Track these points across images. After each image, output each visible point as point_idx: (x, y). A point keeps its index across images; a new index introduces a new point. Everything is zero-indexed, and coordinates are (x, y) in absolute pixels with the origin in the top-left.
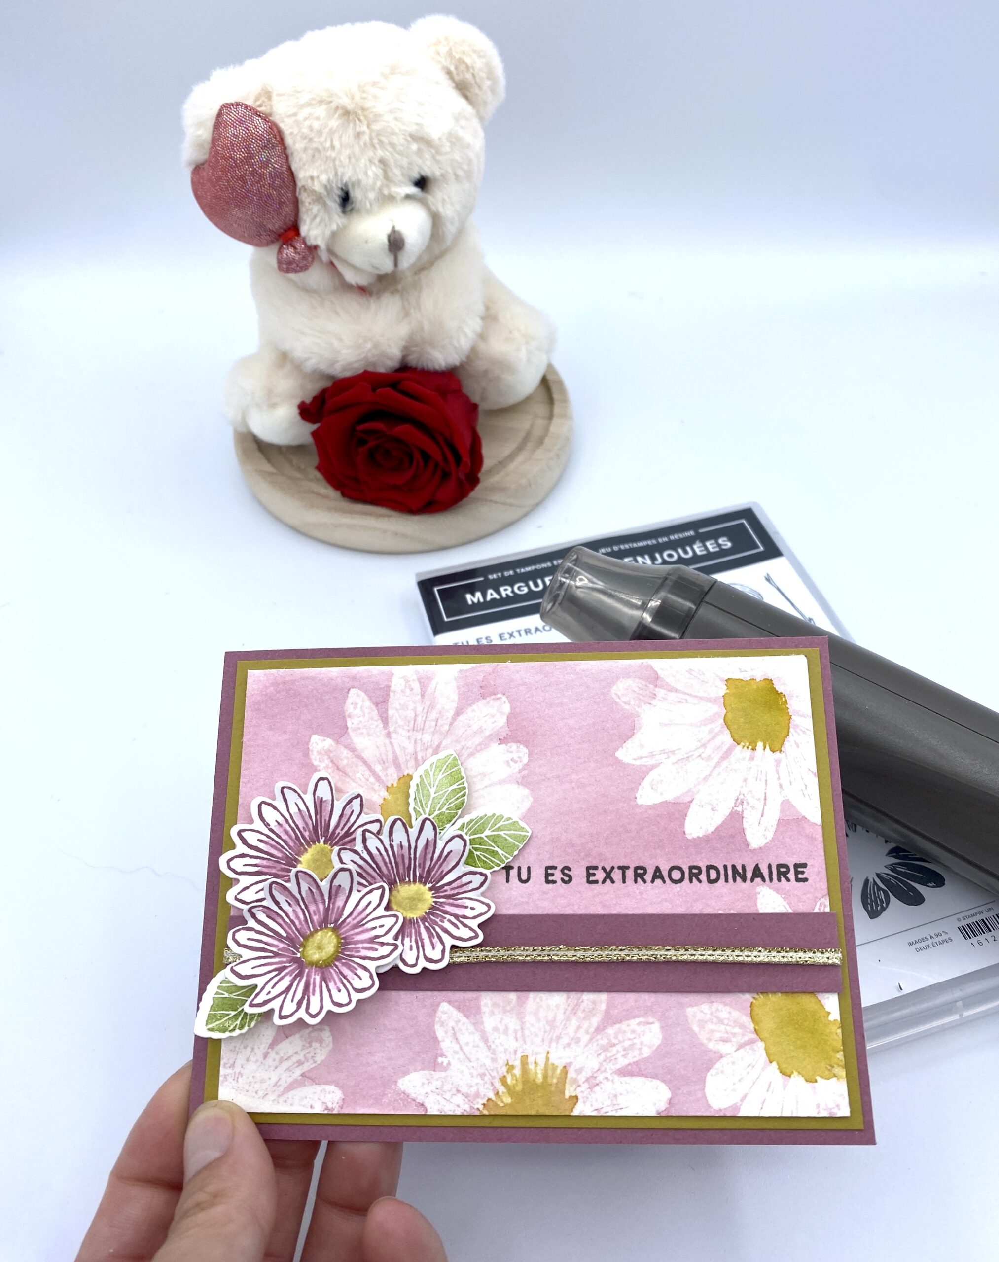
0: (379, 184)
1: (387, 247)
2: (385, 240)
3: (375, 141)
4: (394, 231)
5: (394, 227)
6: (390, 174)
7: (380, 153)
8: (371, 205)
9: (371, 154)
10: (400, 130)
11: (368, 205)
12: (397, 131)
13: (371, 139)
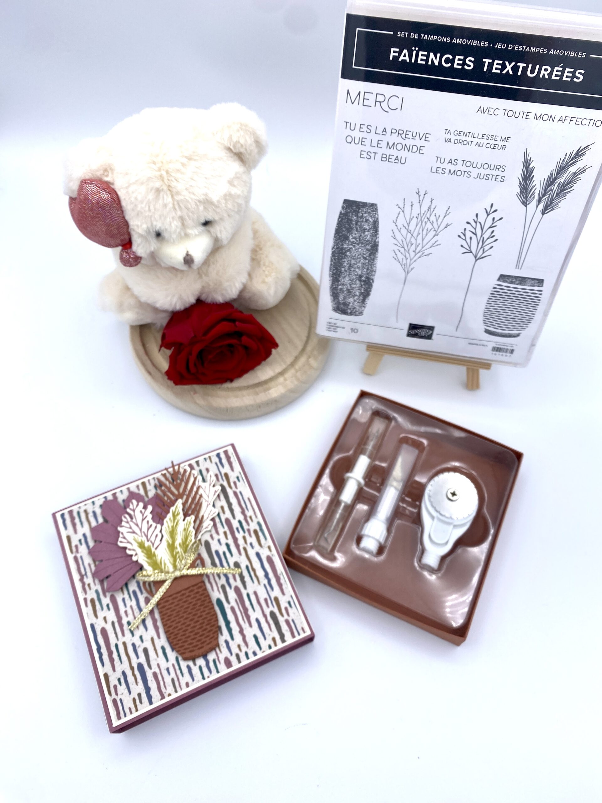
0: (178, 230)
1: (183, 264)
2: (182, 261)
3: (177, 207)
4: (187, 255)
5: (188, 252)
6: (185, 223)
7: (179, 213)
8: (174, 240)
9: (174, 214)
10: (192, 199)
11: (172, 241)
12: (190, 200)
13: (174, 204)
